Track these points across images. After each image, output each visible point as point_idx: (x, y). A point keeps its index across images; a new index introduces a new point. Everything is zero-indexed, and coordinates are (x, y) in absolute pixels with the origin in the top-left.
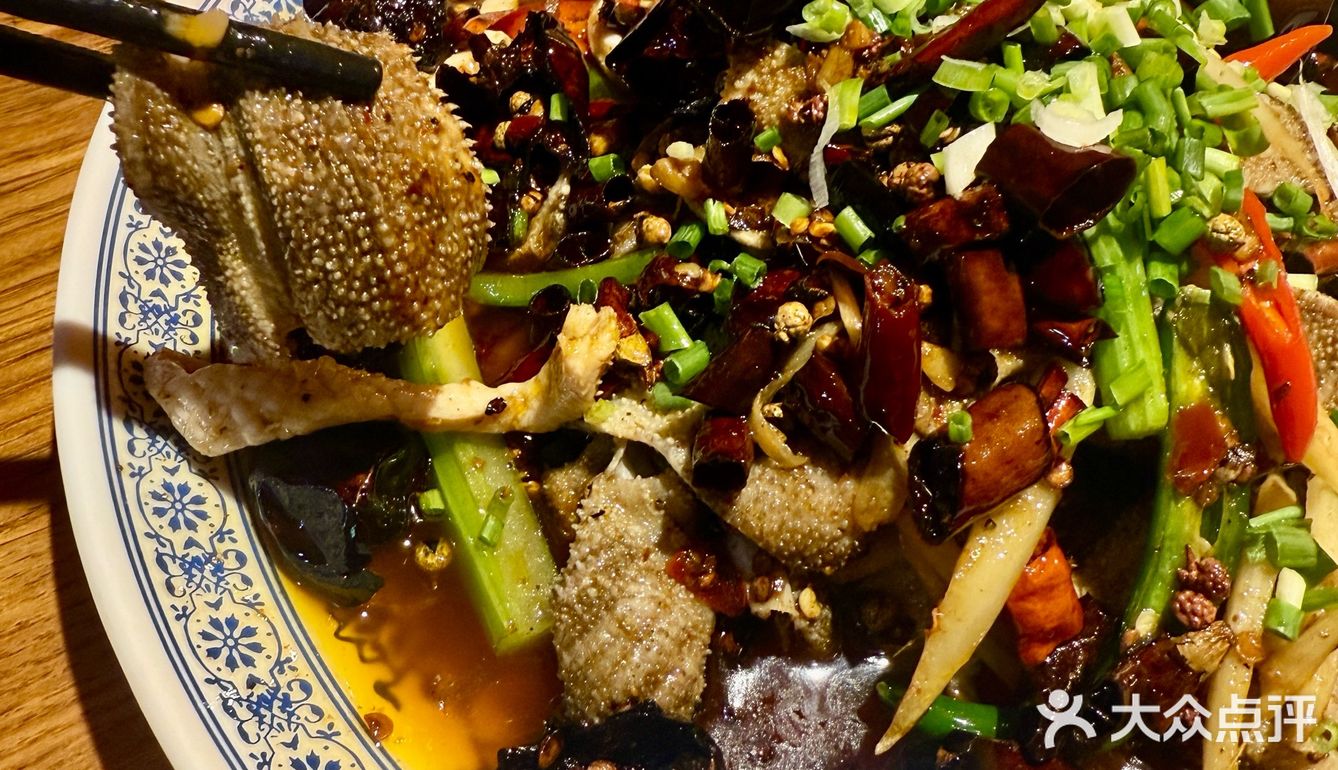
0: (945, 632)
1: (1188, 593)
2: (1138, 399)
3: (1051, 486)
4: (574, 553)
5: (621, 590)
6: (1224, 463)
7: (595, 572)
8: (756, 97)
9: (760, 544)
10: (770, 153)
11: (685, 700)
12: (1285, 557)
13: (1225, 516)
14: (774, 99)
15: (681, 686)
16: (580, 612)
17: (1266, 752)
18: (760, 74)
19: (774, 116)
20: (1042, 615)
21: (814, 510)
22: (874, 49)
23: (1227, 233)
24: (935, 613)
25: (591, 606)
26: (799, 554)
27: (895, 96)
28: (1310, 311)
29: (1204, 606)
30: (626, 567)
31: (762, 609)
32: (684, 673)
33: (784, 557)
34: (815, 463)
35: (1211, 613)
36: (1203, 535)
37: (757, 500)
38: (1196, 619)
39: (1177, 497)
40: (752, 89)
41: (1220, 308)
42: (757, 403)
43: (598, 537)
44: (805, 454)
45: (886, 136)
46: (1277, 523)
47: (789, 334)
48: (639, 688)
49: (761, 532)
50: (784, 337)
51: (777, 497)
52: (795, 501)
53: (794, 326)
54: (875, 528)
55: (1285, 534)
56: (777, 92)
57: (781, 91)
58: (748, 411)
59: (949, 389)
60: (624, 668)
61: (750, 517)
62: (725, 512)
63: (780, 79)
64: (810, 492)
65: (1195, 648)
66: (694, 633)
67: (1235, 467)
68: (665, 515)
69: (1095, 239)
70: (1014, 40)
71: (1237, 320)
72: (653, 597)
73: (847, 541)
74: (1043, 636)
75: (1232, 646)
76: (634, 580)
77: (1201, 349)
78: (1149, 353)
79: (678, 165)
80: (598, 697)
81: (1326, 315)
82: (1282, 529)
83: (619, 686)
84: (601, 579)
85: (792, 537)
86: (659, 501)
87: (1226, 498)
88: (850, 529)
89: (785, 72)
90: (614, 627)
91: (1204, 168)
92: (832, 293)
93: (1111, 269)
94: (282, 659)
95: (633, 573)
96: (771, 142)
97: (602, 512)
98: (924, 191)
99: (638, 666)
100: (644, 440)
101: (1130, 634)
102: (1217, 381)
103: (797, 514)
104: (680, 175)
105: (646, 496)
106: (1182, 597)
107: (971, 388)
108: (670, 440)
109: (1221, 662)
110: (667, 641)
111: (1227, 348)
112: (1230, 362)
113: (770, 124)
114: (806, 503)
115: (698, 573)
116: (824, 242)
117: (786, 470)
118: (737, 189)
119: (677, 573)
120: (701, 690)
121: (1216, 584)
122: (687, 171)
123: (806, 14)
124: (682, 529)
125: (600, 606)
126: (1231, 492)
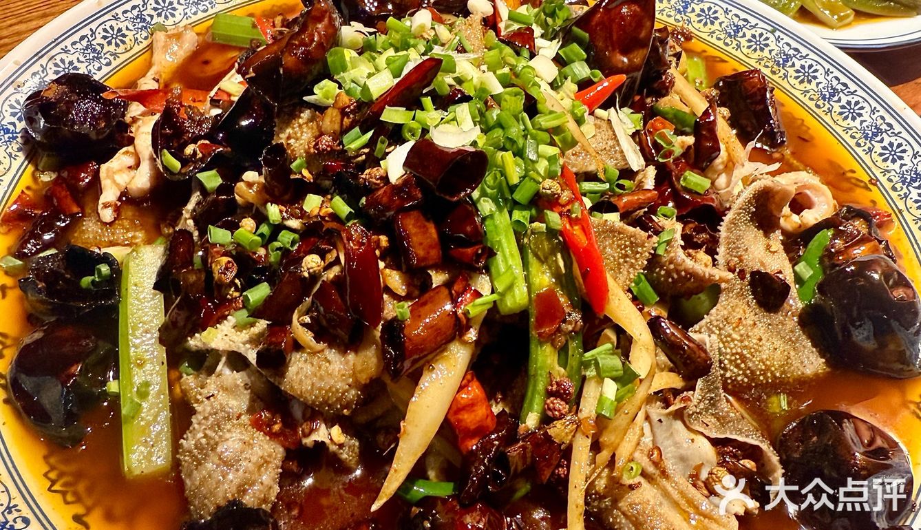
0: (408, 435)
1: (552, 399)
2: (510, 288)
3: (465, 343)
4: (194, 420)
5: (220, 437)
6: (564, 321)
7: (205, 429)
8: (292, 141)
9: (302, 400)
10: (301, 173)
11: (265, 501)
12: (605, 371)
13: (570, 353)
14: (301, 142)
15: (261, 491)
16: (196, 454)
17: (606, 487)
18: (293, 128)
19: (302, 151)
20: (468, 421)
21: (331, 374)
22: (352, 107)
23: (550, 189)
24: (402, 424)
25: (202, 449)
26: (325, 402)
27: (364, 132)
28: (611, 232)
29: (560, 405)
30: (225, 424)
31: (308, 441)
32: (262, 483)
33: (317, 406)
34: (330, 346)
35: (564, 408)
36: (560, 365)
37: (298, 373)
38: (557, 413)
39: (541, 344)
40: (289, 138)
41: (551, 233)
42: (295, 316)
43: (208, 409)
44: (324, 343)
45: (361, 155)
46: (599, 354)
47: (309, 273)
48: (233, 495)
49: (301, 392)
50: (306, 274)
51: (308, 369)
52: (319, 371)
53: (312, 268)
54: (368, 381)
55: (604, 359)
56: (303, 137)
57: (305, 136)
58: (290, 322)
59: (403, 294)
60: (223, 483)
61: (294, 384)
62: (280, 383)
63: (305, 130)
64: (327, 364)
65: (558, 430)
66: (269, 459)
67: (570, 323)
68: (251, 393)
69: (479, 199)
70: (426, 95)
71: (561, 239)
72: (240, 440)
73: (353, 392)
74: (471, 434)
75: (578, 427)
76: (229, 431)
77: (546, 258)
78: (515, 261)
79: (250, 185)
80: (208, 504)
81: (620, 233)
82: (603, 356)
83: (221, 495)
84: (208, 432)
85: (320, 392)
86: (246, 384)
87: (570, 343)
88: (353, 385)
89: (307, 125)
90: (216, 459)
91: (539, 156)
92: (335, 247)
93: (491, 216)
94: (11, 505)
95: (229, 427)
96: (300, 166)
97: (213, 395)
98: (379, 182)
99: (232, 481)
100: (235, 349)
101: (522, 426)
102: (557, 275)
103: (321, 378)
104: (251, 191)
105: (239, 382)
106: (548, 401)
107: (417, 293)
108: (248, 346)
109: (574, 436)
110: (250, 464)
111: (559, 256)
112: (561, 263)
113: (301, 156)
114: (327, 371)
115: (270, 424)
116: (327, 218)
117: (314, 353)
118: (287, 197)
119: (258, 425)
120: (276, 494)
121: (565, 390)
122: (255, 188)
123: (316, 90)
124: (262, 400)
125: (207, 449)
126: (572, 338)
